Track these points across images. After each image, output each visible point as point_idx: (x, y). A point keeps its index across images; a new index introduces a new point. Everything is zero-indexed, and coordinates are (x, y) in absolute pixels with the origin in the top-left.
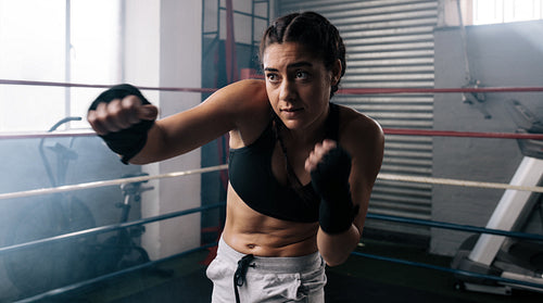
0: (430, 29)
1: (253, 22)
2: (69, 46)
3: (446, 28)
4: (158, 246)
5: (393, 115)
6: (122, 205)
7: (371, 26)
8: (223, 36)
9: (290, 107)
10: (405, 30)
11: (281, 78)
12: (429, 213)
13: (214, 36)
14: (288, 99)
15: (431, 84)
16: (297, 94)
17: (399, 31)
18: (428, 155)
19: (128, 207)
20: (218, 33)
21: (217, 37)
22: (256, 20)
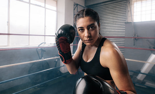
0: (124, 23)
2: (45, 26)
3: (128, 23)
4: (63, 69)
6: (56, 61)
7: (110, 23)
9: (88, 39)
14: (88, 37)
15: (124, 36)
17: (116, 24)
19: (57, 62)
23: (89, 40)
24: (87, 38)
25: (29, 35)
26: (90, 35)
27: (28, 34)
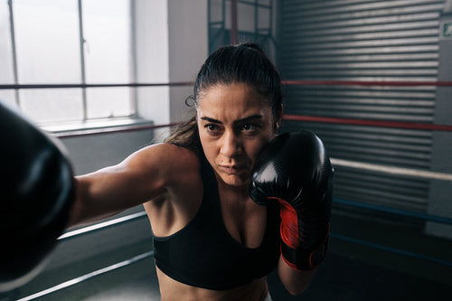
0: (436, 15)
1: (256, 11)
2: (82, 41)
5: (393, 102)
7: (374, 13)
8: (228, 25)
9: (233, 163)
10: (409, 18)
11: (224, 129)
12: (426, 197)
13: (219, 26)
14: (234, 156)
16: (243, 148)
17: (403, 18)
18: (428, 141)
20: (223, 23)
21: (223, 27)
22: (260, 10)
23: (234, 167)
24: (230, 161)
25: (17, 87)
26: (240, 150)
27: (11, 82)
